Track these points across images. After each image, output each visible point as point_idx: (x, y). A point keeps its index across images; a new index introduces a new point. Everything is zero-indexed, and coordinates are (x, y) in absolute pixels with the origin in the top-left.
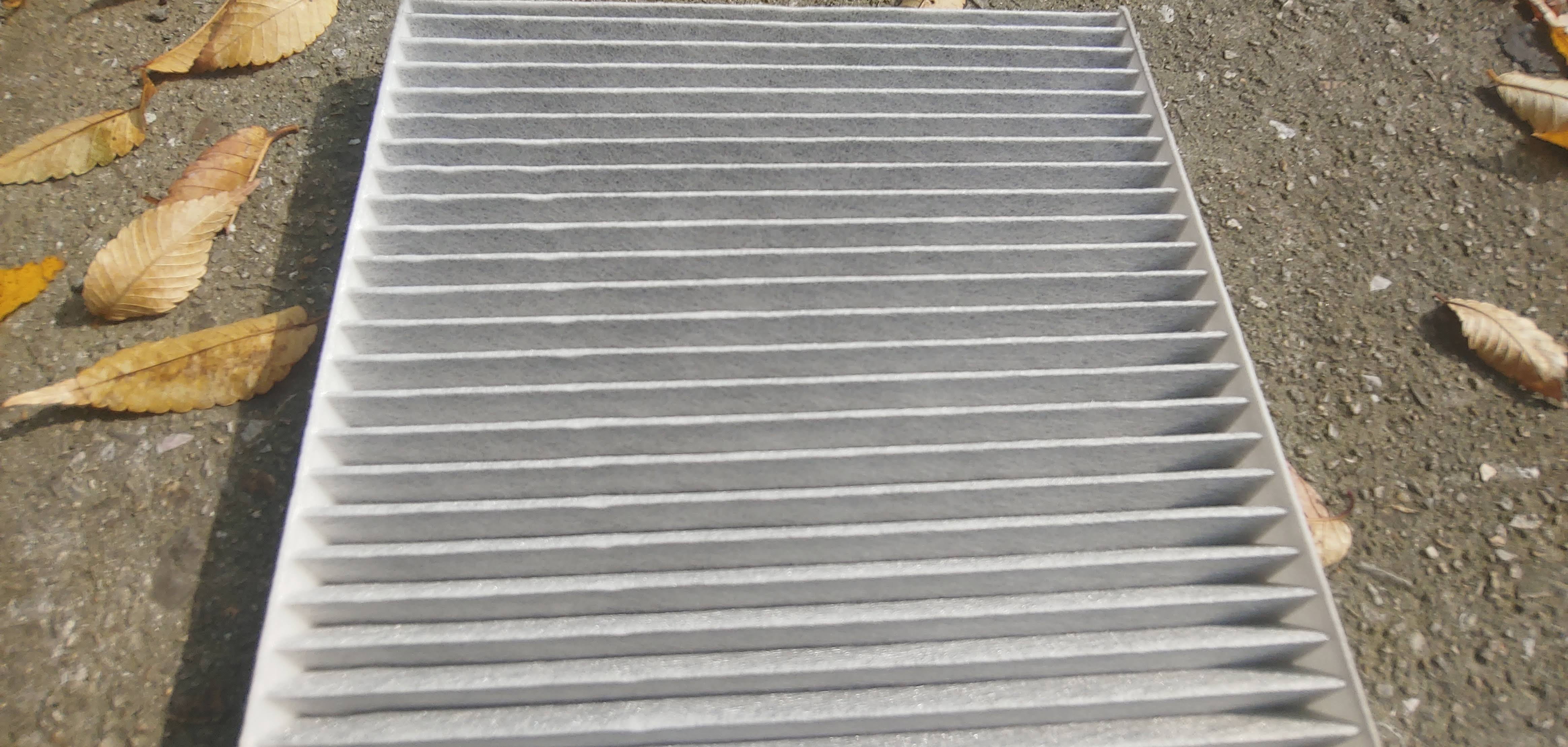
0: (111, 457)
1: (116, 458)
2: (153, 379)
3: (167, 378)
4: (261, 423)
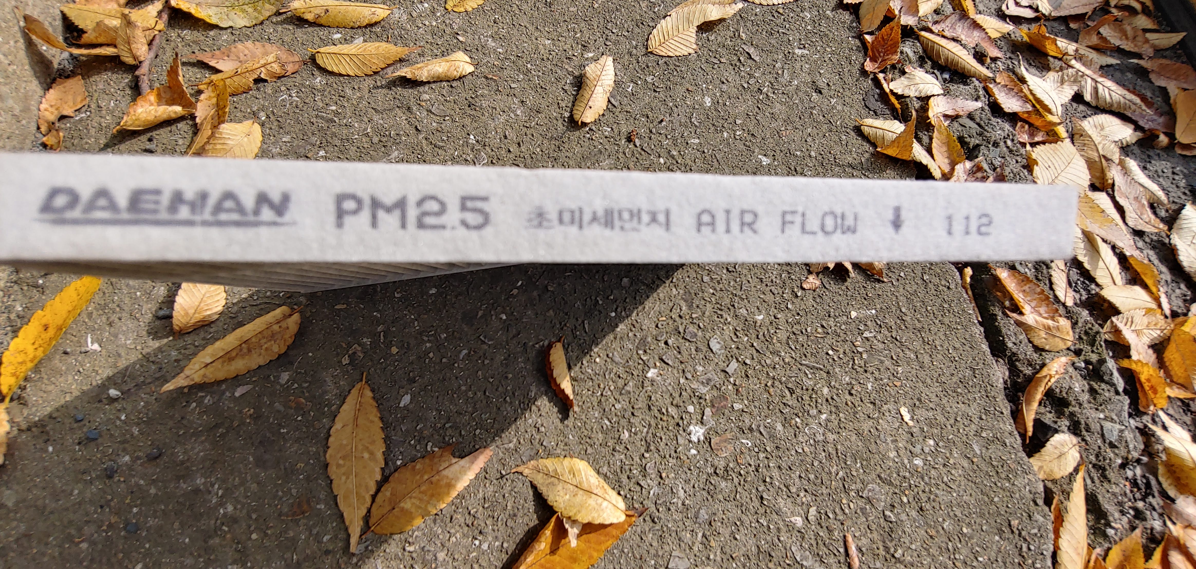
2: (225, 362)
3: (231, 360)
4: (287, 373)
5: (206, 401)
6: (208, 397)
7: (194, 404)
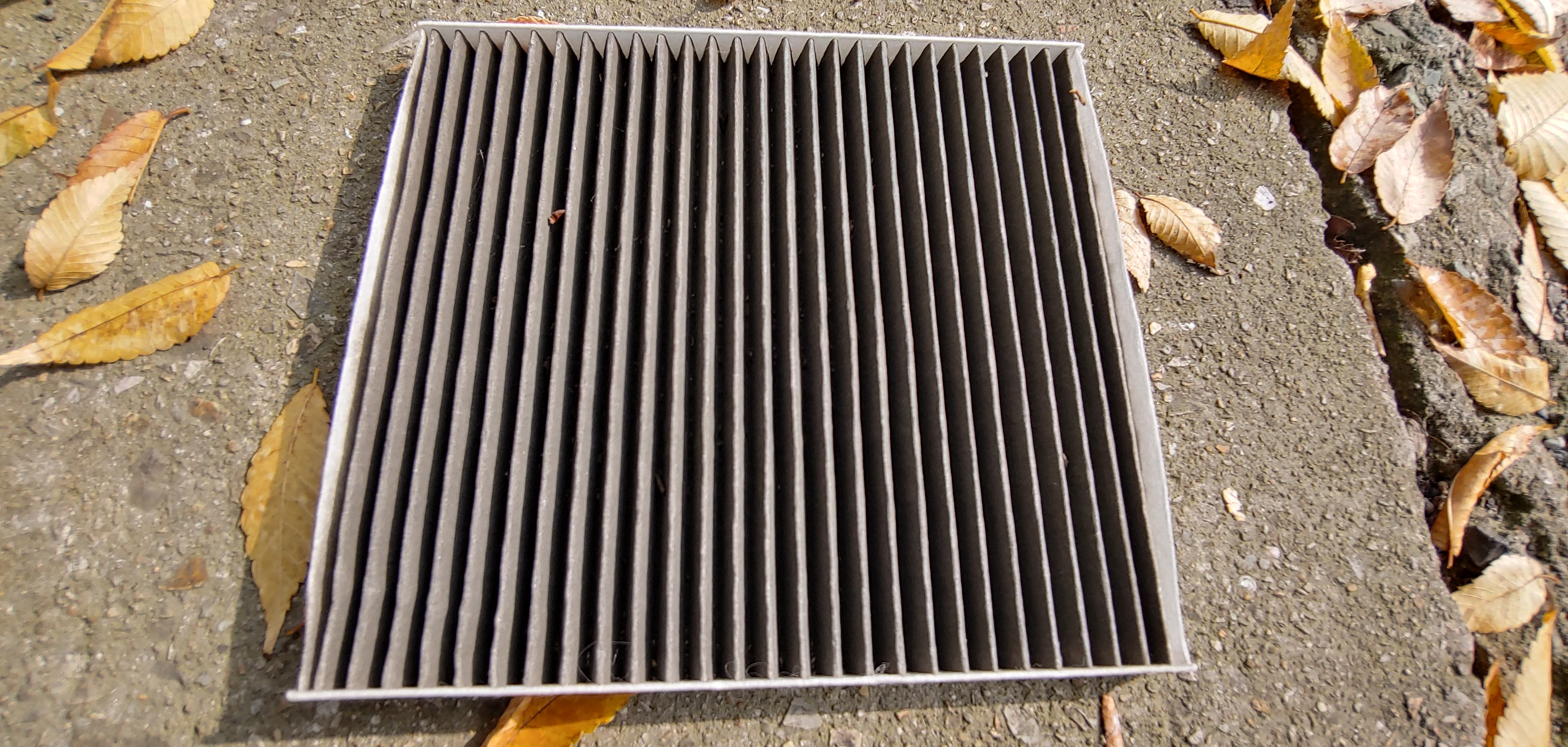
0: (77, 399)
1: (81, 400)
2: (101, 335)
3: (112, 333)
4: (199, 363)
5: (70, 397)
6: (75, 391)
7: (52, 400)
